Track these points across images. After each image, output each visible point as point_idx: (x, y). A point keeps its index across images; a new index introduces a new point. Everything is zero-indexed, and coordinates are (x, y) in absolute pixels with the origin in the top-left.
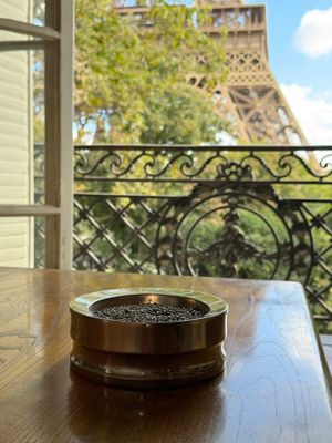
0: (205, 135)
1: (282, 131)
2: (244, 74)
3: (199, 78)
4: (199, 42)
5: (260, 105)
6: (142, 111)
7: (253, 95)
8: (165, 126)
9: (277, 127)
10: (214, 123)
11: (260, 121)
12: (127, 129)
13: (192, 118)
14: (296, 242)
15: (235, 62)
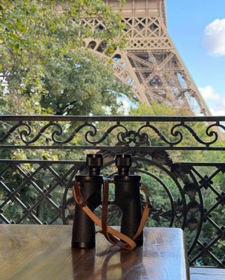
0: (106, 99)
1: (182, 94)
2: (142, 39)
3: (98, 42)
4: (98, 10)
5: (159, 69)
6: (43, 75)
7: (152, 59)
8: (66, 91)
9: (176, 90)
10: (114, 87)
11: (160, 84)
12: (27, 92)
13: (93, 82)
14: (188, 201)
15: (133, 27)
